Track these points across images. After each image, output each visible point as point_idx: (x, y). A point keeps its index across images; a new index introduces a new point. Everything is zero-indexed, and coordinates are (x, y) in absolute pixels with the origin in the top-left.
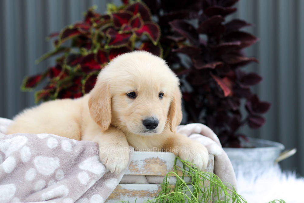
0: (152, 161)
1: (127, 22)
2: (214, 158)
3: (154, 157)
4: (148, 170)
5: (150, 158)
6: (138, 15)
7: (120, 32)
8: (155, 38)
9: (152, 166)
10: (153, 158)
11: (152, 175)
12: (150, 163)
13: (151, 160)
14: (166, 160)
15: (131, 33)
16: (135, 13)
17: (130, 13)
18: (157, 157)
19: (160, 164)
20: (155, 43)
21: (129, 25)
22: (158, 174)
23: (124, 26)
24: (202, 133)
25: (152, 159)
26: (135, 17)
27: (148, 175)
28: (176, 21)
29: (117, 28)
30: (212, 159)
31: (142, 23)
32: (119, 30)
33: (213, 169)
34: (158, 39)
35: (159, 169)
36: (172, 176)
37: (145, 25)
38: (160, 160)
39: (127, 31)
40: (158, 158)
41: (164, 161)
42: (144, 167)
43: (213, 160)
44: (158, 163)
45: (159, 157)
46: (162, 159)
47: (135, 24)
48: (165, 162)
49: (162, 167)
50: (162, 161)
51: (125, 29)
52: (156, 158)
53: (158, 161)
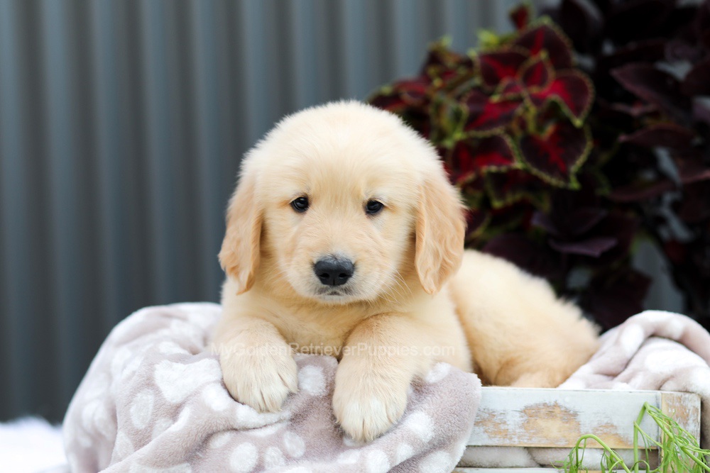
0: (543, 411)
1: (513, 74)
2: (700, 402)
3: (547, 402)
4: (534, 434)
5: (538, 405)
6: (543, 55)
7: (496, 99)
8: (577, 111)
9: (542, 423)
10: (545, 404)
11: (542, 446)
12: (537, 416)
13: (539, 409)
14: (577, 409)
15: (520, 100)
16: (536, 52)
17: (523, 51)
18: (556, 402)
19: (562, 419)
20: (578, 122)
21: (519, 80)
22: (559, 443)
23: (505, 82)
24: (682, 341)
25: (542, 407)
26: (533, 61)
27: (532, 446)
28: (630, 68)
29: (488, 88)
30: (694, 407)
31: (551, 74)
32: (491, 94)
33: (699, 429)
34: (585, 112)
35: (560, 432)
36: (596, 449)
37: (558, 80)
38: (563, 409)
39: (511, 95)
40: (556, 405)
41: (572, 412)
42: (523, 426)
43: (697, 409)
44: (558, 415)
45: (560, 402)
46: (567, 406)
47: (534, 76)
48: (575, 414)
49: (567, 425)
50: (567, 411)
51: (508, 89)
52: (552, 403)
53: (557, 411)
